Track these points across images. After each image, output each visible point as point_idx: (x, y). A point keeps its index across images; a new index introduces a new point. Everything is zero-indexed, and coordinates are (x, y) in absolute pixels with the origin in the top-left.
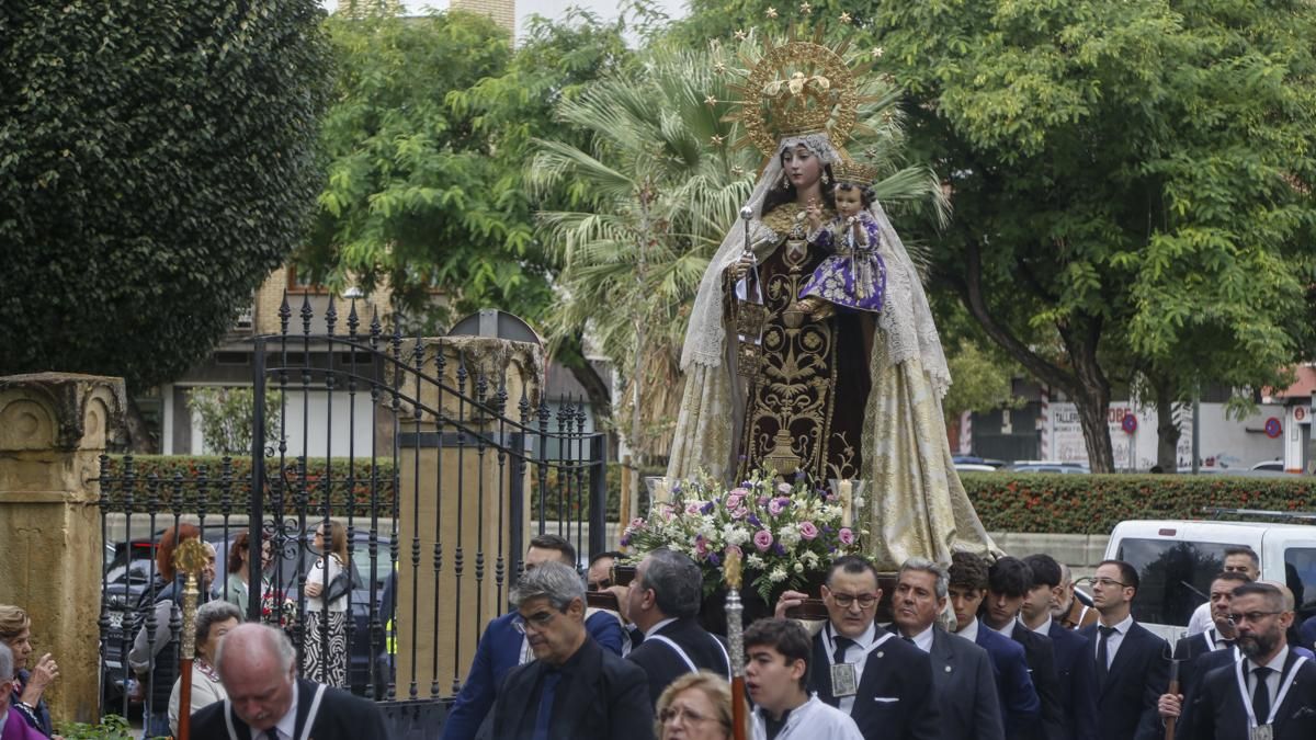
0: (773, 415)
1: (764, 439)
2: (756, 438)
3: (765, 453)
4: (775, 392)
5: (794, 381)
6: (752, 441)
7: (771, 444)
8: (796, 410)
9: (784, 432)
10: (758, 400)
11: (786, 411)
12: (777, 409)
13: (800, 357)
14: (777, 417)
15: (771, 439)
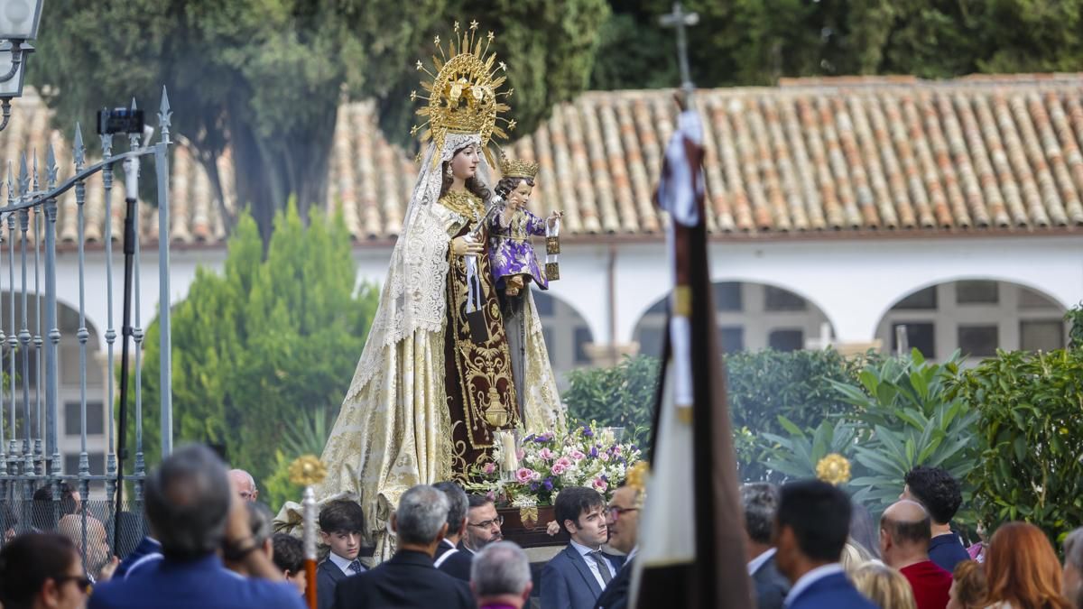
0: (482, 374)
1: (481, 395)
2: (475, 395)
3: (484, 409)
4: (480, 355)
5: (491, 346)
6: (472, 398)
7: (487, 400)
8: (496, 371)
9: (493, 390)
10: (468, 360)
11: (491, 372)
12: (484, 370)
13: (493, 324)
14: (486, 376)
15: (486, 395)
